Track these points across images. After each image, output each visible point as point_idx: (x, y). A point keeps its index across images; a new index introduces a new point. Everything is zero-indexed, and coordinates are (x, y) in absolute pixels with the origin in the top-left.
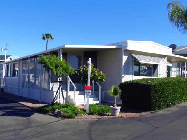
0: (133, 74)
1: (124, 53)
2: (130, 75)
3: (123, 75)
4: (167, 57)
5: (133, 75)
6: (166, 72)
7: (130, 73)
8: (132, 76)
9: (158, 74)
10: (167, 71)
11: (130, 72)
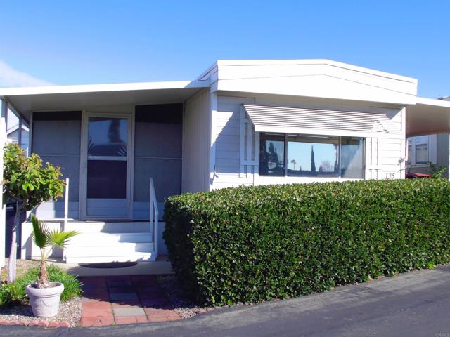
0: (257, 168)
1: (218, 103)
2: (242, 175)
3: (212, 175)
4: (404, 110)
5: (253, 172)
6: (401, 161)
7: (242, 168)
8: (249, 175)
9: (364, 168)
10: (403, 156)
11: (243, 162)
